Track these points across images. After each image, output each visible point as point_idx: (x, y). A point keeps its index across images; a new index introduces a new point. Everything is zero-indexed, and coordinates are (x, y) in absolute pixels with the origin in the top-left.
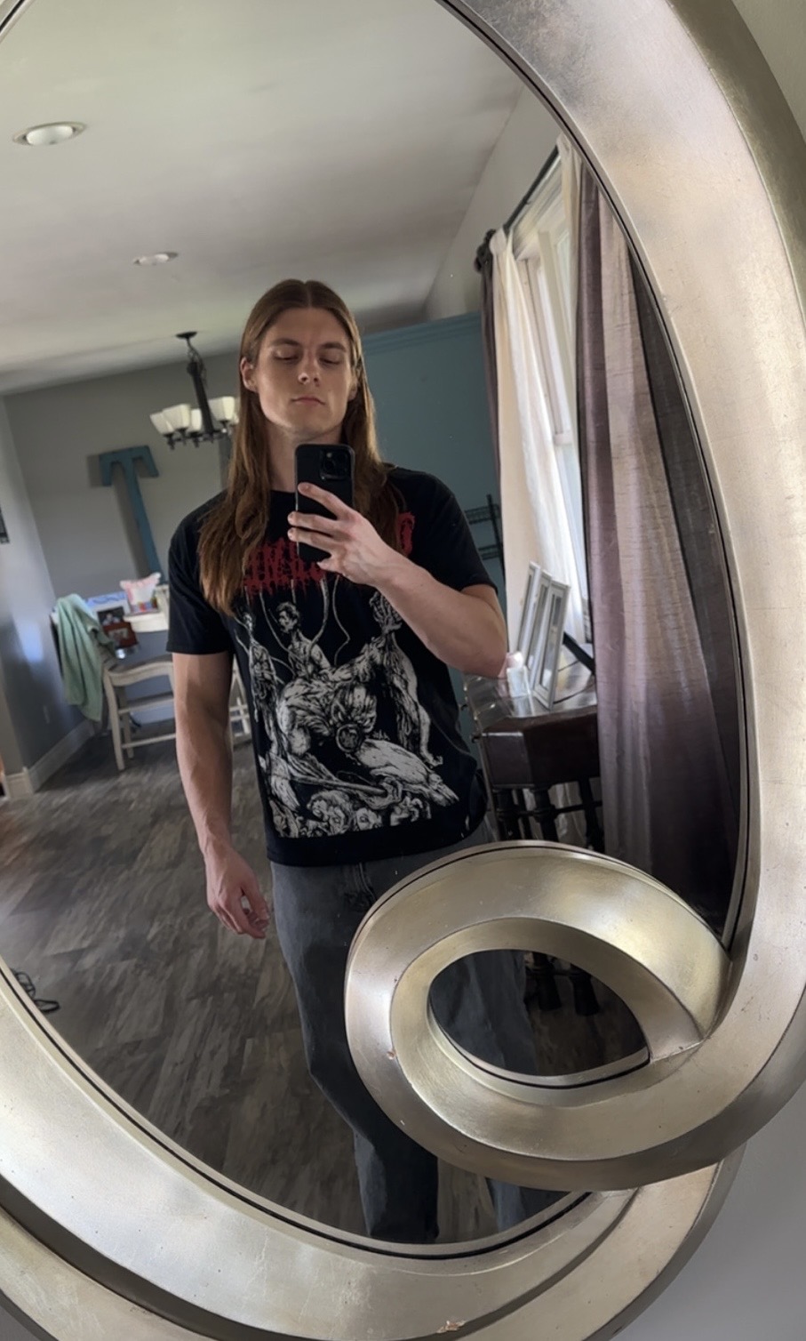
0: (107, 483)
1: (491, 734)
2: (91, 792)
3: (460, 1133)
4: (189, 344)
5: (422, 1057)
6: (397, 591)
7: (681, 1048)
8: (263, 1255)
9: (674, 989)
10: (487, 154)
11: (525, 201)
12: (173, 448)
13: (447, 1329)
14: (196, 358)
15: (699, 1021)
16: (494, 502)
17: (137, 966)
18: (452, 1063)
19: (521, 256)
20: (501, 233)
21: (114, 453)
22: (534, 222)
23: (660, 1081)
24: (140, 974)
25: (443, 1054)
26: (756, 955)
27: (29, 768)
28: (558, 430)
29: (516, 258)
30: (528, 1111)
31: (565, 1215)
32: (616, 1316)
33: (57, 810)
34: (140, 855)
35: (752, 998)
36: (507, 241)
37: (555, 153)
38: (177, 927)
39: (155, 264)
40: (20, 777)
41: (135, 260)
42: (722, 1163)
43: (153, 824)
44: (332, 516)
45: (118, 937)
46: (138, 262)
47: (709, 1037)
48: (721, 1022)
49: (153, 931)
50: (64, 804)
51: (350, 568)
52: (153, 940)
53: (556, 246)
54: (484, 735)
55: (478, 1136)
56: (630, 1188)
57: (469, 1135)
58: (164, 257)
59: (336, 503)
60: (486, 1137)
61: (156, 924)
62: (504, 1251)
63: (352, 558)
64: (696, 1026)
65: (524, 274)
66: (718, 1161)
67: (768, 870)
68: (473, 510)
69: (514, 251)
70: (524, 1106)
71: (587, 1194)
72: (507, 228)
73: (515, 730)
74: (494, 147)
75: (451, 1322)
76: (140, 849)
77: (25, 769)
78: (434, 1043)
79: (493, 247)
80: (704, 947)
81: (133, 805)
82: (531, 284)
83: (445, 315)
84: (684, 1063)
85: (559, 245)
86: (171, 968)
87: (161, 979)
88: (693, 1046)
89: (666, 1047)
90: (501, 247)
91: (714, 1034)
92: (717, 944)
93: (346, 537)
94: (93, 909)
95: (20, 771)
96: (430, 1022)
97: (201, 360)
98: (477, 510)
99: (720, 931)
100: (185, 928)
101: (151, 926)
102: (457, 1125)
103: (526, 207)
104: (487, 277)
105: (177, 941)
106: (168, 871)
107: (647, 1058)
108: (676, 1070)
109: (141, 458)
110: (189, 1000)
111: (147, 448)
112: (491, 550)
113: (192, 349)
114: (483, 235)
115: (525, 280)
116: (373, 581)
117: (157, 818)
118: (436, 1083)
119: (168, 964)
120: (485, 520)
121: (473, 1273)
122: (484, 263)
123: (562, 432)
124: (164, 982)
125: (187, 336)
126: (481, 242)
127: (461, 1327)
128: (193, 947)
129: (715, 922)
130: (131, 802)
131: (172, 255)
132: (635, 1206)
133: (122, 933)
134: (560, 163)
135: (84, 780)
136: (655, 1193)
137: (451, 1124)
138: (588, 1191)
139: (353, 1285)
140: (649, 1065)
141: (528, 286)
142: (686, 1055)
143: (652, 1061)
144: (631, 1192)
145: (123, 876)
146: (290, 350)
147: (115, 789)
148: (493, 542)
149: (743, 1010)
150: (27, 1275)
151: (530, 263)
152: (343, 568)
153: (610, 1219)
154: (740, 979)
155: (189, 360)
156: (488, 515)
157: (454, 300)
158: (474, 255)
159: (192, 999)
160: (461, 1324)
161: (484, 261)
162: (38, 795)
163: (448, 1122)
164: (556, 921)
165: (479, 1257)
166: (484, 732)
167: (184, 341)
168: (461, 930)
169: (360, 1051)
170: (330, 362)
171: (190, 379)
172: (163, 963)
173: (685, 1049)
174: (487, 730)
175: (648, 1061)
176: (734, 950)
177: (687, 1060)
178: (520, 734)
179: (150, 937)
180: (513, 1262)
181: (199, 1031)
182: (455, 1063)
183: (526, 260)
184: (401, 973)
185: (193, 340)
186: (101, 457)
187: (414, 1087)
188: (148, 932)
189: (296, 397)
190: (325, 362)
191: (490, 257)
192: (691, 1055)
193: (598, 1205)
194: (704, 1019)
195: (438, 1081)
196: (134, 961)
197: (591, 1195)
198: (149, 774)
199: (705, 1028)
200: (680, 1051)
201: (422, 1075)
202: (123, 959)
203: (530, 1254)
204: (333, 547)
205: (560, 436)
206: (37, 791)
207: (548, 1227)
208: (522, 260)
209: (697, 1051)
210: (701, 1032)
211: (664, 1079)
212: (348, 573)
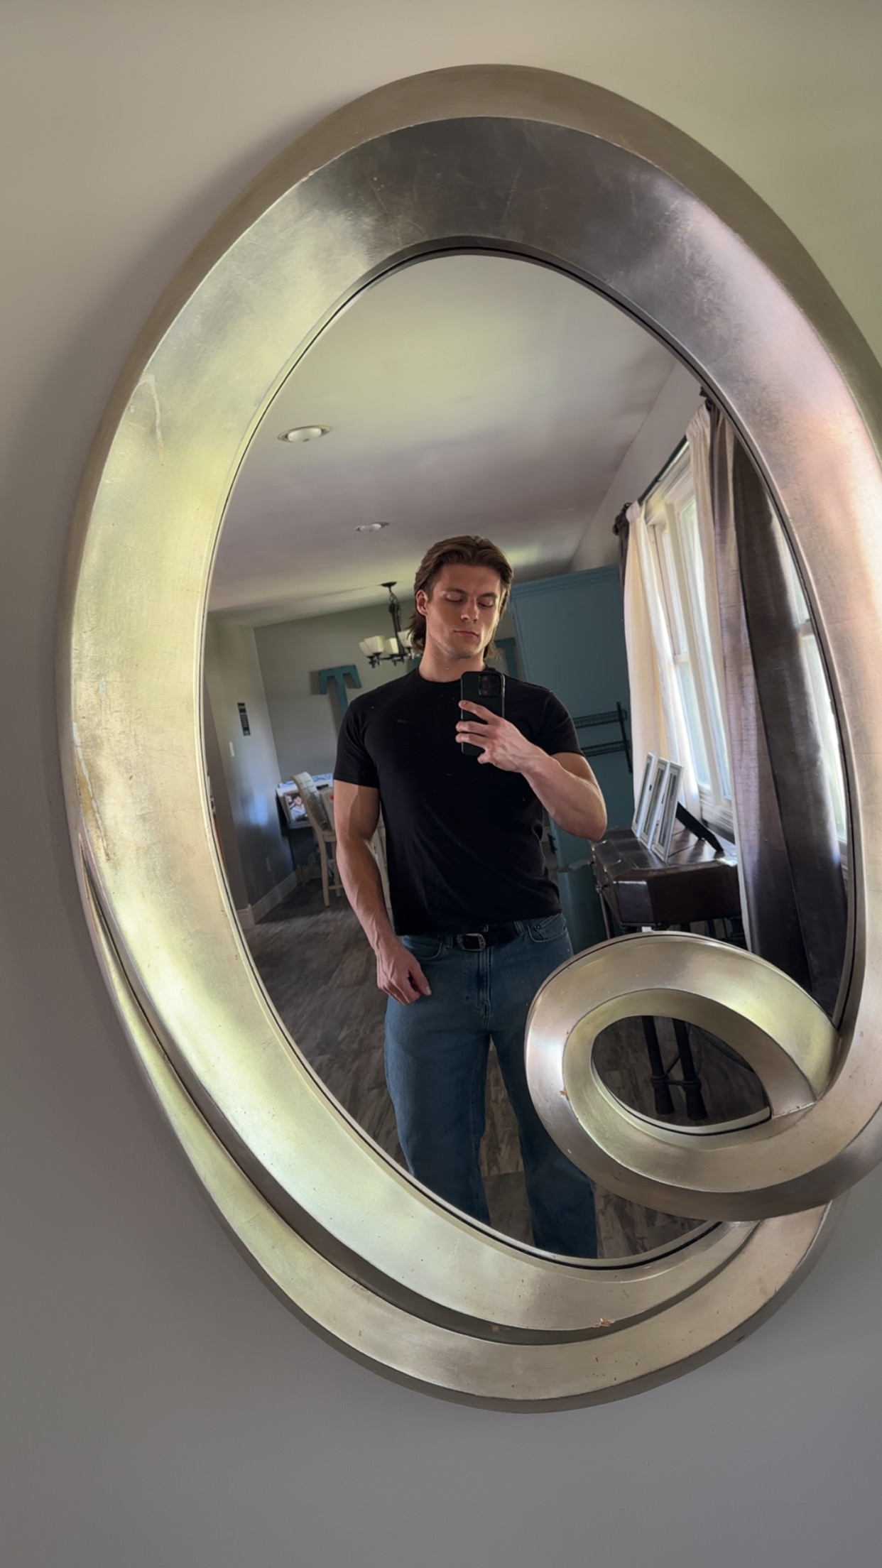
0: (322, 692)
1: (621, 882)
2: (300, 924)
3: (616, 1162)
4: (390, 591)
5: (587, 1098)
6: (537, 776)
7: (798, 1107)
8: (456, 1251)
9: (793, 1057)
10: (625, 449)
11: (656, 480)
12: (373, 666)
13: (600, 1324)
14: (395, 602)
15: (814, 1085)
16: (623, 707)
17: (330, 1060)
18: (610, 1106)
19: (650, 523)
20: (636, 504)
21: (330, 670)
22: (663, 497)
23: (780, 1133)
24: (332, 1067)
25: (603, 1098)
26: (862, 1032)
27: (252, 904)
28: (676, 652)
29: (647, 523)
30: (672, 1150)
31: (698, 1241)
32: (740, 1326)
33: (272, 937)
34: (335, 974)
35: (858, 1067)
36: (641, 511)
37: (684, 440)
38: (361, 1031)
39: (371, 530)
40: (246, 912)
41: (356, 528)
42: (830, 1204)
43: (345, 951)
44: (485, 722)
45: (316, 1037)
46: (359, 529)
47: (821, 1099)
48: (832, 1086)
49: (343, 1034)
50: (277, 934)
51: (499, 758)
52: (342, 1041)
53: (678, 514)
54: (615, 882)
55: (631, 1166)
56: (752, 1220)
57: (623, 1165)
58: (378, 526)
59: (485, 713)
60: (636, 1167)
61: (346, 1028)
62: (647, 1267)
63: (500, 750)
64: (811, 1088)
65: (652, 536)
66: (826, 1202)
67: (872, 963)
68: (602, 714)
69: (645, 518)
70: (667, 1146)
71: (720, 1223)
72: (640, 501)
73: (640, 880)
74: (632, 442)
75: (604, 1320)
76: (334, 970)
77: (249, 906)
78: (596, 1088)
79: (629, 515)
80: (819, 1027)
81: (330, 936)
82: (657, 543)
83: (586, 568)
84: (801, 1118)
85: (681, 513)
86: (356, 1064)
87: (349, 1072)
88: (808, 1106)
89: (787, 1104)
90: (636, 516)
91: (827, 1095)
92: (829, 1023)
93: (494, 737)
94: (298, 1014)
95: (246, 907)
96: (593, 1071)
97: (398, 603)
98: (605, 714)
99: (831, 1013)
100: (368, 1032)
101: (342, 1029)
102: (615, 1155)
103: (657, 484)
104: (624, 538)
105: (362, 1041)
106: (356, 987)
107: (768, 1115)
108: (794, 1125)
109: (349, 674)
110: (370, 1089)
111: (354, 667)
112: (618, 745)
113: (392, 594)
114: (622, 507)
115: (653, 540)
116: (518, 768)
117: (347, 947)
118: (597, 1121)
119: (353, 1061)
120: (615, 721)
121: (622, 1282)
122: (621, 528)
123: (679, 653)
124: (351, 1074)
125: (389, 585)
126: (619, 512)
127: (612, 1324)
128: (374, 1047)
129: (827, 1007)
130: (329, 934)
131: (383, 525)
132: (757, 1237)
133: (319, 1034)
134: (688, 448)
135: (293, 916)
136: (774, 1225)
137: (609, 1154)
138: (720, 1221)
139: (525, 1283)
140: (771, 1120)
141: (654, 545)
142: (801, 1113)
143: (773, 1117)
144: (753, 1224)
145: (320, 991)
146: (458, 596)
147: (316, 923)
148: (621, 739)
149: (850, 1077)
150: (276, 1250)
151: (657, 528)
152: (494, 759)
153: (736, 1246)
154: (848, 1051)
155: (390, 603)
156: (617, 718)
157: (595, 556)
158: (613, 523)
159: (373, 1088)
160: (613, 1322)
161: (622, 527)
162: (258, 926)
163: (607, 1153)
164: (697, 993)
165: (626, 1270)
166: (615, 880)
167: (387, 589)
168: (620, 996)
169: (537, 1090)
170: (484, 606)
171: (390, 616)
172: (350, 1059)
173: (801, 1108)
174: (617, 879)
175: (770, 1118)
176: (843, 1027)
177: (803, 1116)
178: (644, 883)
179: (340, 1038)
180: (655, 1276)
181: (378, 1115)
182: (612, 1106)
183: (654, 526)
184: (572, 1028)
185: (393, 588)
186: (320, 673)
187: (580, 1121)
188: (339, 1035)
189: (458, 630)
190: (482, 605)
191: (626, 524)
192: (806, 1113)
193: (725, 1234)
194: (817, 1084)
195: (599, 1119)
196: (328, 1056)
197: (722, 1224)
198: (343, 913)
199: (819, 1091)
200: (797, 1110)
201: (587, 1112)
202: (319, 1055)
203: (670, 1269)
204: (484, 743)
205: (677, 656)
206: (257, 923)
207: (684, 1250)
208: (650, 526)
209: (811, 1110)
210: (815, 1095)
211: (784, 1131)
212: (497, 762)
